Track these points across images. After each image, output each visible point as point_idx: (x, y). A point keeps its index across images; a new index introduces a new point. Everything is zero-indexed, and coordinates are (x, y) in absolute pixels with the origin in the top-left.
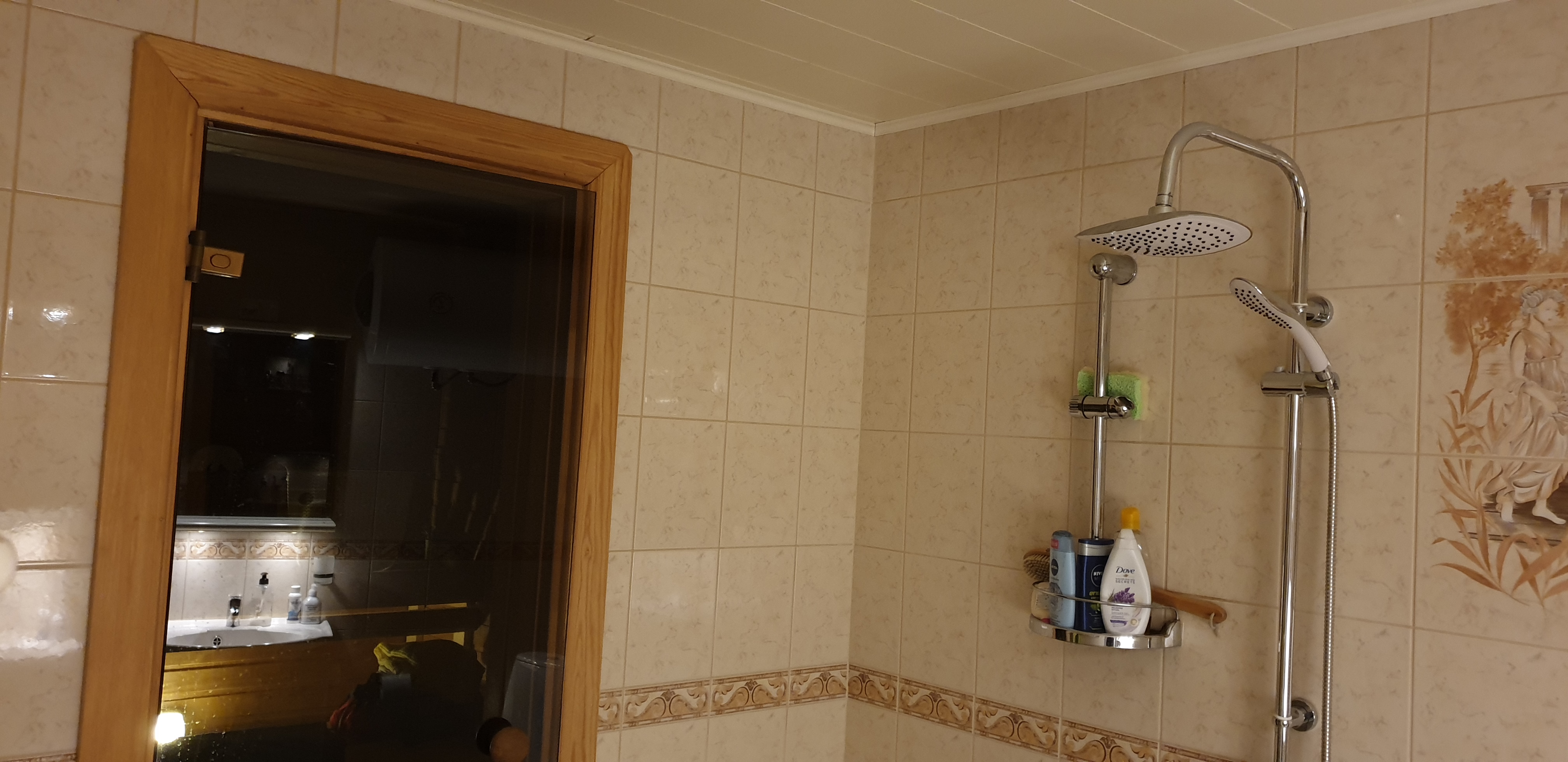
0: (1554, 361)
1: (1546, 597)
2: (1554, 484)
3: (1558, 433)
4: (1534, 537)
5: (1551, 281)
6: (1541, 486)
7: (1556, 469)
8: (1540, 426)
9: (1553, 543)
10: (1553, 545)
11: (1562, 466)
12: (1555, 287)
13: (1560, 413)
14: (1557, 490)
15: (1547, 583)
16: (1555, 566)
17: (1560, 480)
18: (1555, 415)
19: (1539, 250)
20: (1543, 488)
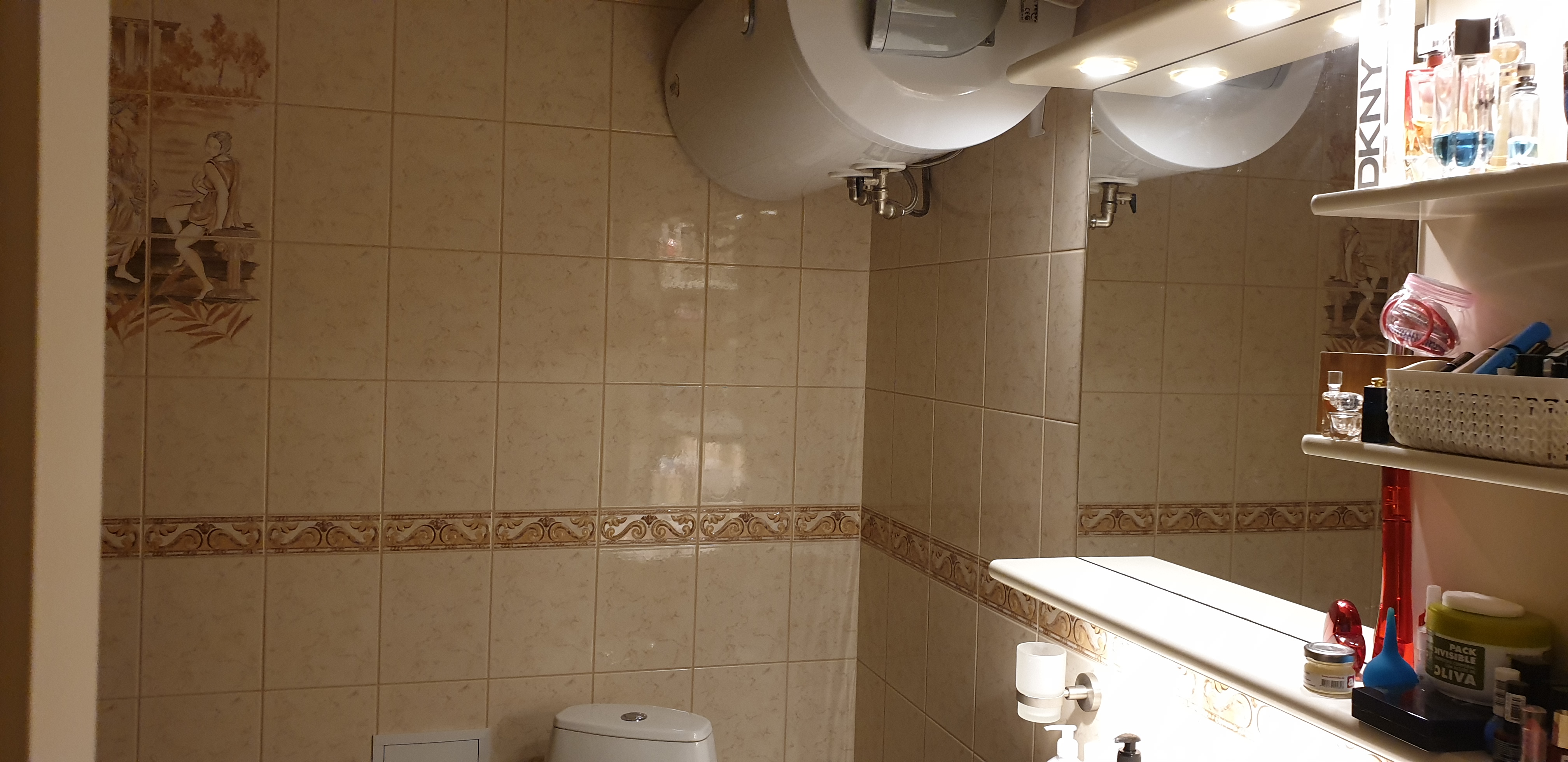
0: (131, 159)
1: (126, 337)
2: (131, 253)
3: (134, 213)
4: (116, 293)
5: (128, 95)
6: (121, 255)
7: (133, 241)
8: (121, 207)
9: (130, 297)
10: (131, 299)
11: (137, 239)
12: (131, 101)
13: (135, 198)
14: (134, 257)
15: (126, 328)
16: (132, 315)
17: (136, 250)
18: (132, 200)
19: (118, 69)
20: (124, 255)
